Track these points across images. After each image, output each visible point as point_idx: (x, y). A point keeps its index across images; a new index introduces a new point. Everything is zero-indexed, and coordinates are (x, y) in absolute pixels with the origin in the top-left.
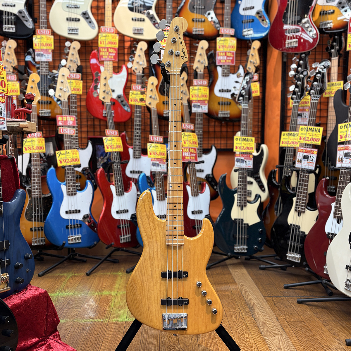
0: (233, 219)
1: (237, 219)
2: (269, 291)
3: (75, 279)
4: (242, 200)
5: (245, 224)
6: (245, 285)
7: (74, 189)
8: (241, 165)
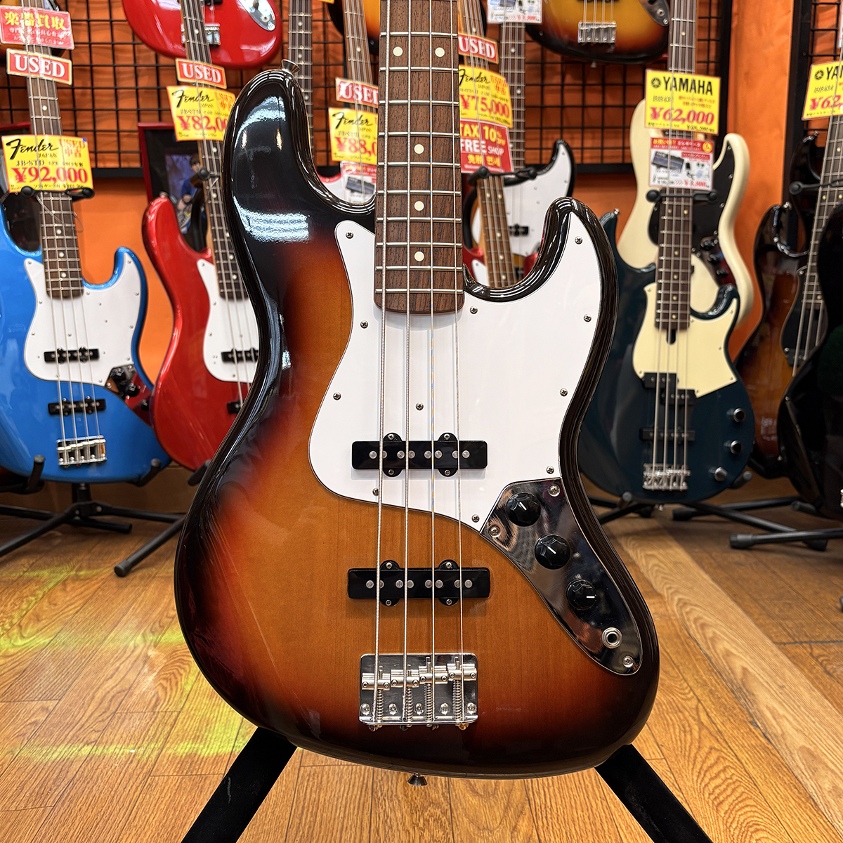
0: (641, 376)
1: (654, 375)
2: (790, 624)
3: (73, 589)
4: (675, 307)
5: (682, 392)
6: (693, 601)
7: (73, 274)
8: (672, 178)
